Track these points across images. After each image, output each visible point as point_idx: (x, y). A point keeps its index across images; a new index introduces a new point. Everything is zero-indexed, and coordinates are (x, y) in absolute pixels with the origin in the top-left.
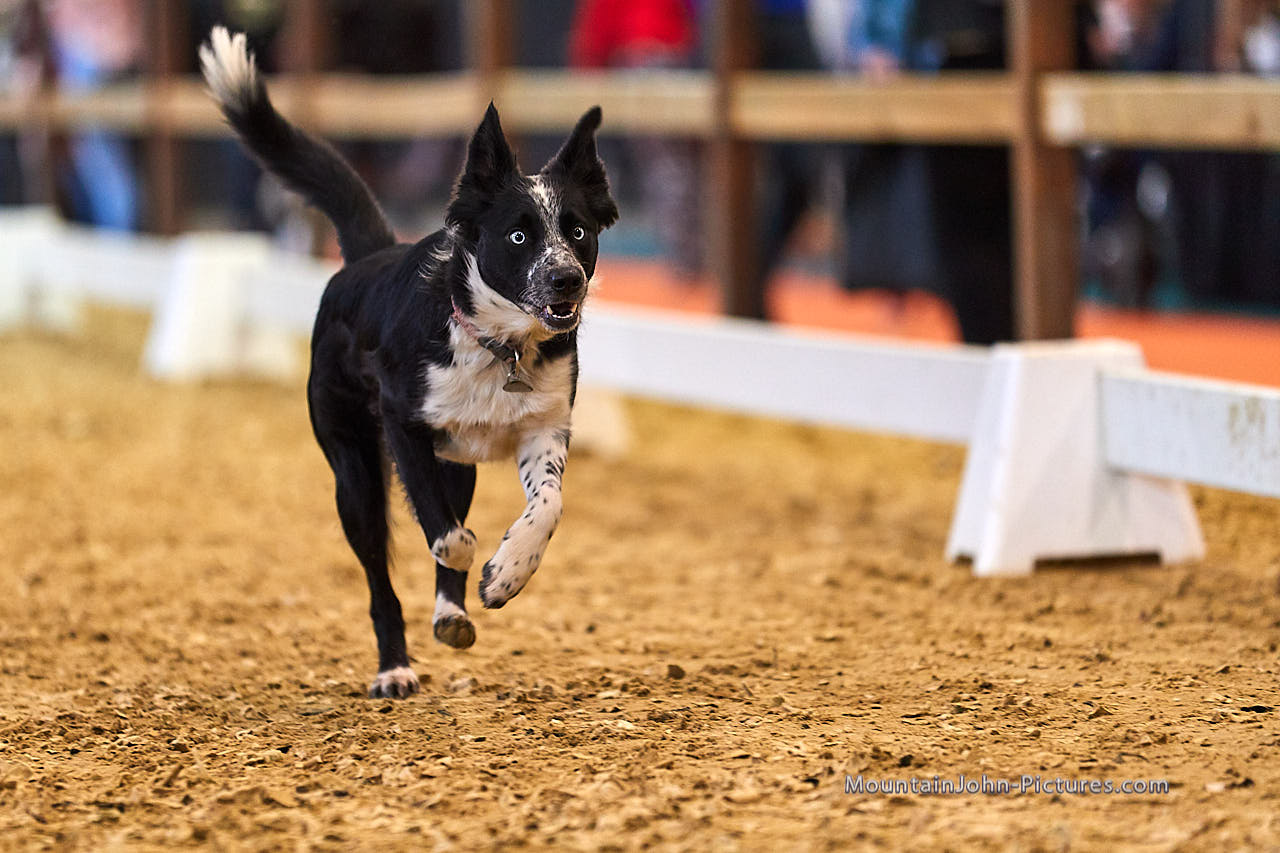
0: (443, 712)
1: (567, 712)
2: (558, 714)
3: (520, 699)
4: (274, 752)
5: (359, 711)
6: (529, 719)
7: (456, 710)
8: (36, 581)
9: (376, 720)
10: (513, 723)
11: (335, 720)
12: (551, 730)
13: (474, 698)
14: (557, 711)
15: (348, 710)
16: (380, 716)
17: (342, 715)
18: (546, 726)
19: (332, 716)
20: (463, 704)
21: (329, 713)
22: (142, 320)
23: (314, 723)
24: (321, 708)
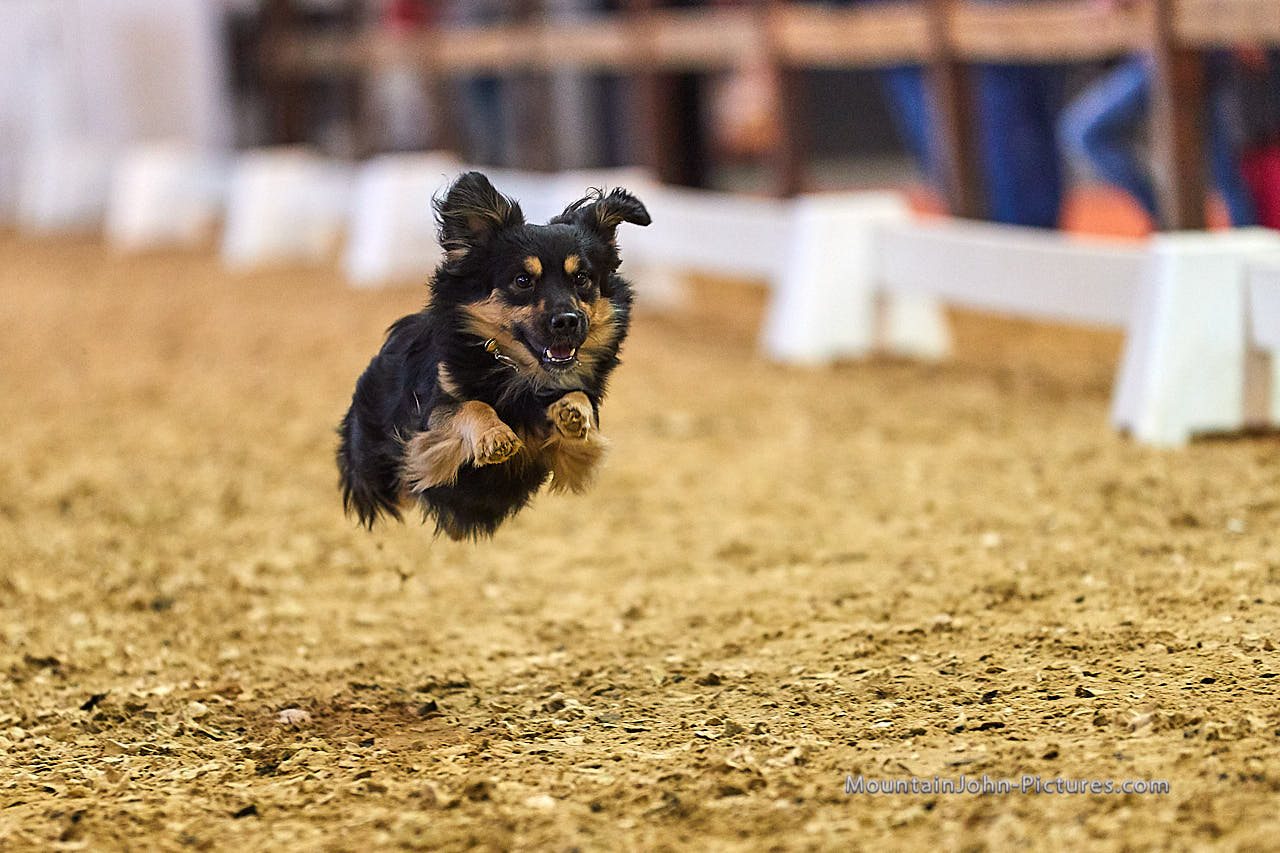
0: (1119, 756)
1: (1266, 751)
2: (1257, 753)
3: (1210, 737)
4: (916, 811)
5: (1019, 758)
6: (1222, 761)
7: (1135, 752)
8: (633, 614)
9: (1038, 769)
10: (1202, 766)
11: (990, 770)
12: (1248, 773)
13: (1157, 737)
14: (1256, 749)
15: (1006, 757)
16: (1045, 763)
17: (1000, 763)
18: (1241, 768)
19: (984, 766)
20: (1143, 745)
21: (983, 761)
22: (759, 293)
23: (967, 774)
24: (972, 757)
